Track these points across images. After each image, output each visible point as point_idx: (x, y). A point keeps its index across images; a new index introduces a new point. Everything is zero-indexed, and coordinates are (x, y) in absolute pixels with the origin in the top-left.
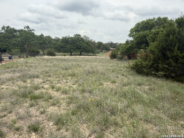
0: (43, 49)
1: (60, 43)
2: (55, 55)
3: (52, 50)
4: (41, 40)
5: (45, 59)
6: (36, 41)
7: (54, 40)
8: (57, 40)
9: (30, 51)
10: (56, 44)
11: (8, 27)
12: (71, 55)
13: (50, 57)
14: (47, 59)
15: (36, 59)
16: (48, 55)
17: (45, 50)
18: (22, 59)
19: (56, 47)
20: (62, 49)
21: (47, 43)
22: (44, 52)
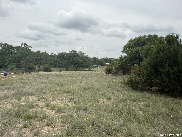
0: (39, 64)
1: (56, 59)
2: (50, 71)
3: (48, 66)
4: (38, 56)
5: (40, 75)
6: (32, 58)
7: (51, 55)
8: (54, 56)
9: (26, 67)
10: (52, 60)
11: (5, 44)
12: (67, 70)
13: (46, 73)
14: (43, 75)
15: (32, 75)
16: (44, 71)
17: (41, 66)
18: (18, 75)
19: (52, 63)
20: (58, 65)
21: (44, 59)
22: (40, 68)
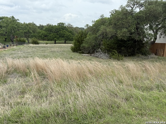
0: (28, 37)
1: (44, 32)
2: (38, 44)
3: (36, 40)
4: (26, 30)
6: (21, 31)
8: (41, 27)
10: (40, 33)
12: (55, 43)
13: (35, 45)
16: (32, 44)
17: (29, 39)
18: (15, 47)
19: (40, 36)
20: (46, 38)
21: (32, 32)
22: (28, 41)
